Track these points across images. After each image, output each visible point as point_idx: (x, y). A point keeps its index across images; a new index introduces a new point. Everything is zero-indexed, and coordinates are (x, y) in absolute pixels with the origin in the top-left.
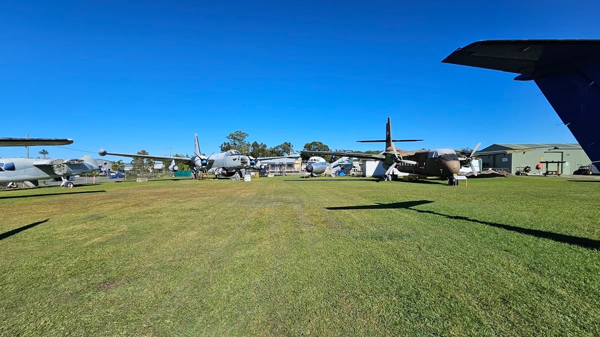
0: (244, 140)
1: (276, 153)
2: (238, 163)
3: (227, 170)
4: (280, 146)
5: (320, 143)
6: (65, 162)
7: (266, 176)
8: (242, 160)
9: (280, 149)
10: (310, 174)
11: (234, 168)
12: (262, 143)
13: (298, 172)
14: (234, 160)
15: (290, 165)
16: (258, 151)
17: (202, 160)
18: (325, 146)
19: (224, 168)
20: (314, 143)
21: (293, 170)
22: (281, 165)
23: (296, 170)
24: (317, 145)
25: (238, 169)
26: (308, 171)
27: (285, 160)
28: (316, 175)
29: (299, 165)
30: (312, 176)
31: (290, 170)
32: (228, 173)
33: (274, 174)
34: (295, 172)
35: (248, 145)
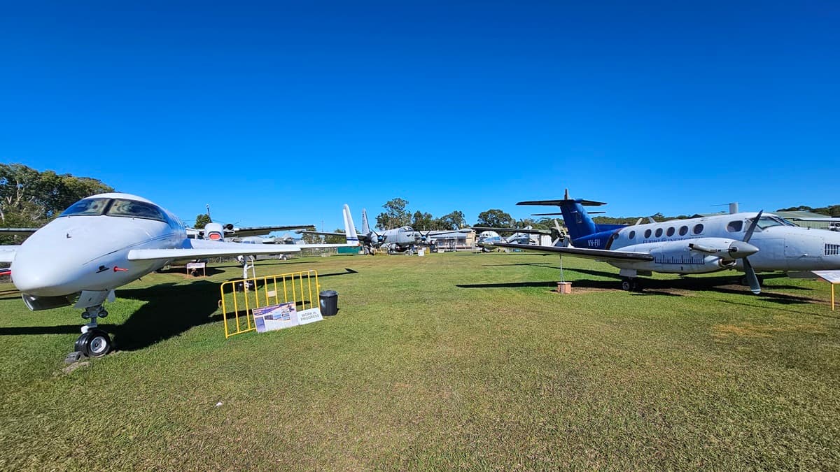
0: (404, 209)
1: (443, 225)
2: (412, 239)
3: (400, 246)
4: (449, 216)
5: (499, 211)
6: (285, 240)
7: (436, 252)
8: (416, 236)
9: (449, 220)
10: (481, 249)
11: (408, 244)
12: (426, 213)
13: (471, 248)
14: (409, 236)
15: (461, 240)
16: (421, 223)
17: (379, 236)
18: (506, 215)
19: (397, 244)
20: (491, 212)
21: (464, 246)
22: (451, 240)
23: (469, 246)
24: (495, 214)
25: (411, 244)
26: (480, 246)
27: (455, 234)
28: (489, 251)
29: (471, 240)
30: (484, 251)
31: (461, 246)
32: (402, 248)
33: (444, 250)
34: (467, 248)
35: (409, 215)
